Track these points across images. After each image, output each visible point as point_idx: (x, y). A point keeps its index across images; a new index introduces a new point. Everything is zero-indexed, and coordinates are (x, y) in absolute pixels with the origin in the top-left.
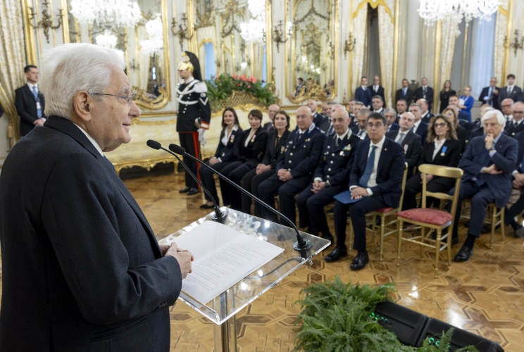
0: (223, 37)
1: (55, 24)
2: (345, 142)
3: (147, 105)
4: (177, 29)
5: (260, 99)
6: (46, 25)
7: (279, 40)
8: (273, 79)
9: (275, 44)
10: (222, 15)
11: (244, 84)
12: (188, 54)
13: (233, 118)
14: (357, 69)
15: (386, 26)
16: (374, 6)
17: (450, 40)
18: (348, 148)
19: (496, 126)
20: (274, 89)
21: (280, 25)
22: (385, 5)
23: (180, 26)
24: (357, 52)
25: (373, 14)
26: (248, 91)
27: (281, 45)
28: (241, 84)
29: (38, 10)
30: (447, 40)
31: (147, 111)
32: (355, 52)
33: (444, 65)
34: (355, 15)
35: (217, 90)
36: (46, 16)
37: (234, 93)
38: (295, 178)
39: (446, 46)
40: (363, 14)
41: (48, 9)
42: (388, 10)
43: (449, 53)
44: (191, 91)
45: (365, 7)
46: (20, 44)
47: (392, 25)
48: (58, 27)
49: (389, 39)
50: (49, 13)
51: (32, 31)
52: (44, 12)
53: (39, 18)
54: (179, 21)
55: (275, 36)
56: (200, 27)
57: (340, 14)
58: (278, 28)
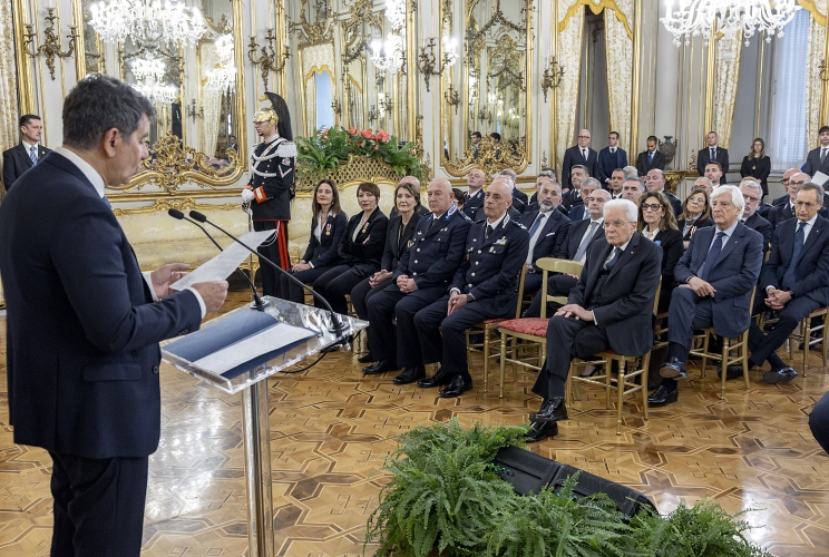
0: (346, 62)
1: (65, 49)
2: (499, 232)
3: (208, 178)
4: (258, 55)
5: (395, 169)
6: (50, 51)
7: (428, 71)
8: (418, 134)
9: (422, 76)
10: (345, 25)
11: (368, 144)
12: (270, 95)
13: (330, 196)
14: (566, 118)
15: (619, 44)
16: (596, 11)
17: (731, 67)
18: (502, 242)
19: (728, 207)
20: (420, 152)
21: (431, 46)
22: (616, 8)
23: (264, 50)
24: (567, 90)
25: (595, 24)
26: (374, 154)
27: (433, 80)
28: (363, 145)
29: (39, 29)
30: (725, 68)
31: (208, 187)
32: (562, 90)
33: (720, 109)
34: (560, 27)
35: (323, 154)
36: (51, 37)
37: (351, 156)
38: (421, 286)
39: (724, 77)
40: (576, 24)
41: (55, 27)
42: (621, 18)
43: (729, 89)
44: (272, 156)
45: (581, 11)
46: (10, 81)
47: (630, 42)
48: (69, 55)
49: (624, 67)
50: (55, 33)
51: (29, 61)
52: (48, 32)
53: (40, 40)
54: (261, 42)
55: (422, 64)
56: (308, 45)
57: (535, 27)
58: (428, 51)
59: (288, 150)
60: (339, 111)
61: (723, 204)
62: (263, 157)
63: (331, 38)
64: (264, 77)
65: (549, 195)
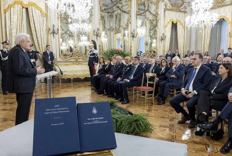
0: (124, 37)
1: (56, 33)
3: (84, 58)
6: (54, 33)
7: (133, 36)
8: (131, 50)
9: (132, 38)
10: (124, 29)
11: (119, 52)
12: (92, 41)
13: (102, 61)
14: (167, 47)
15: (181, 30)
16: (175, 23)
18: (128, 68)
21: (134, 31)
22: (180, 22)
23: (97, 32)
24: (167, 41)
26: (120, 54)
27: (134, 38)
28: (117, 52)
29: (51, 29)
30: (207, 35)
31: (84, 60)
32: (166, 40)
33: (206, 45)
34: (166, 26)
35: (109, 54)
36: (54, 30)
37: (115, 55)
38: (113, 78)
39: (207, 37)
40: (170, 26)
41: (55, 28)
42: (181, 24)
43: (208, 40)
45: (171, 23)
46: (46, 39)
47: (184, 30)
48: (57, 34)
49: (182, 35)
50: (54, 29)
51: (49, 35)
52: (53, 29)
53: (52, 31)
55: (132, 35)
57: (159, 27)
59: (96, 52)
60: (122, 47)
61: (175, 61)
62: (91, 53)
63: (121, 31)
64: (97, 38)
65: (145, 60)
